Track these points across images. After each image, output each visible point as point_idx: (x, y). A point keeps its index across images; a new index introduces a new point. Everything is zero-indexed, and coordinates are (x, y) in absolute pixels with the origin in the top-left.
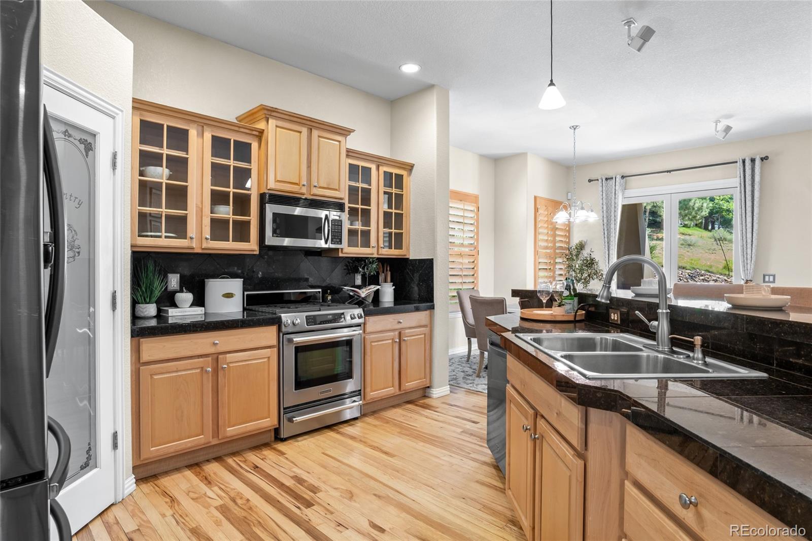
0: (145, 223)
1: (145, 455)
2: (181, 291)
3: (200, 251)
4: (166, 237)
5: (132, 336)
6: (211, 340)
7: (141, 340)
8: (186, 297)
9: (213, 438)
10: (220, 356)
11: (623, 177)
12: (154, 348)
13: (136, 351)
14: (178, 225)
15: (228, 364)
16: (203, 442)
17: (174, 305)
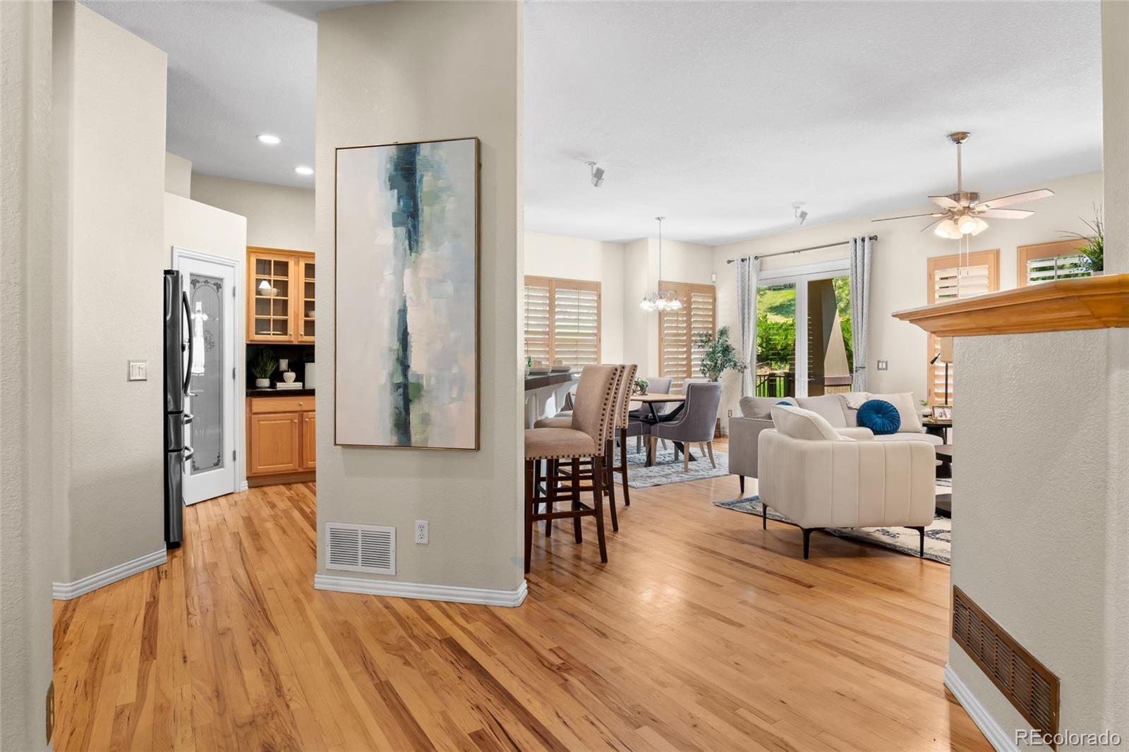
0: (261, 325)
1: (254, 471)
2: (288, 371)
3: (297, 343)
4: (273, 334)
5: (247, 396)
6: (297, 402)
7: (253, 399)
8: (290, 376)
9: (299, 466)
10: (304, 413)
11: (756, 258)
12: (261, 404)
13: (249, 405)
14: (283, 326)
15: (309, 419)
16: (291, 468)
17: (283, 380)
